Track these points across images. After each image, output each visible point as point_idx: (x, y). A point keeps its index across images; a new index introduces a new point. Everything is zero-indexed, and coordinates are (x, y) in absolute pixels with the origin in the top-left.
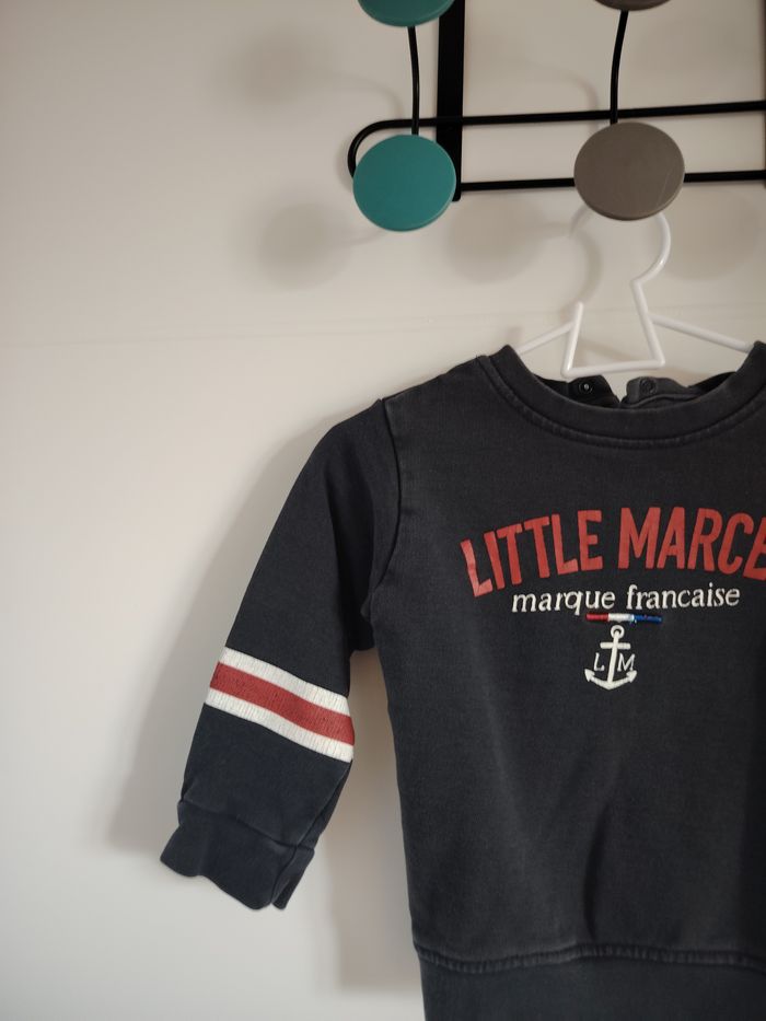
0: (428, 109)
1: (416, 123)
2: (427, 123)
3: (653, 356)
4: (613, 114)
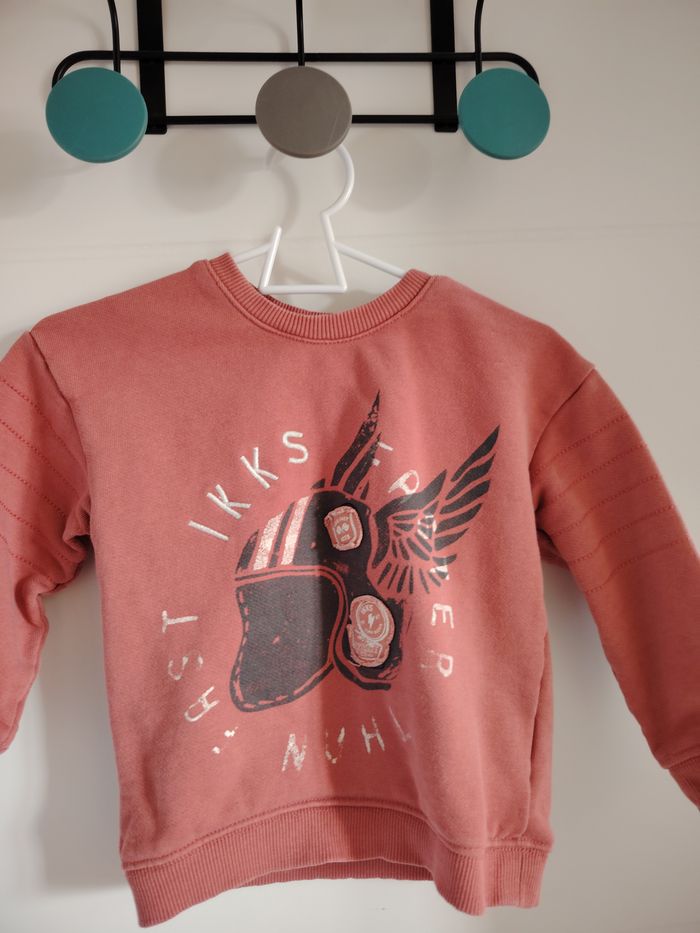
0: (129, 42)
1: (117, 56)
2: (128, 56)
3: (337, 282)
4: (301, 57)
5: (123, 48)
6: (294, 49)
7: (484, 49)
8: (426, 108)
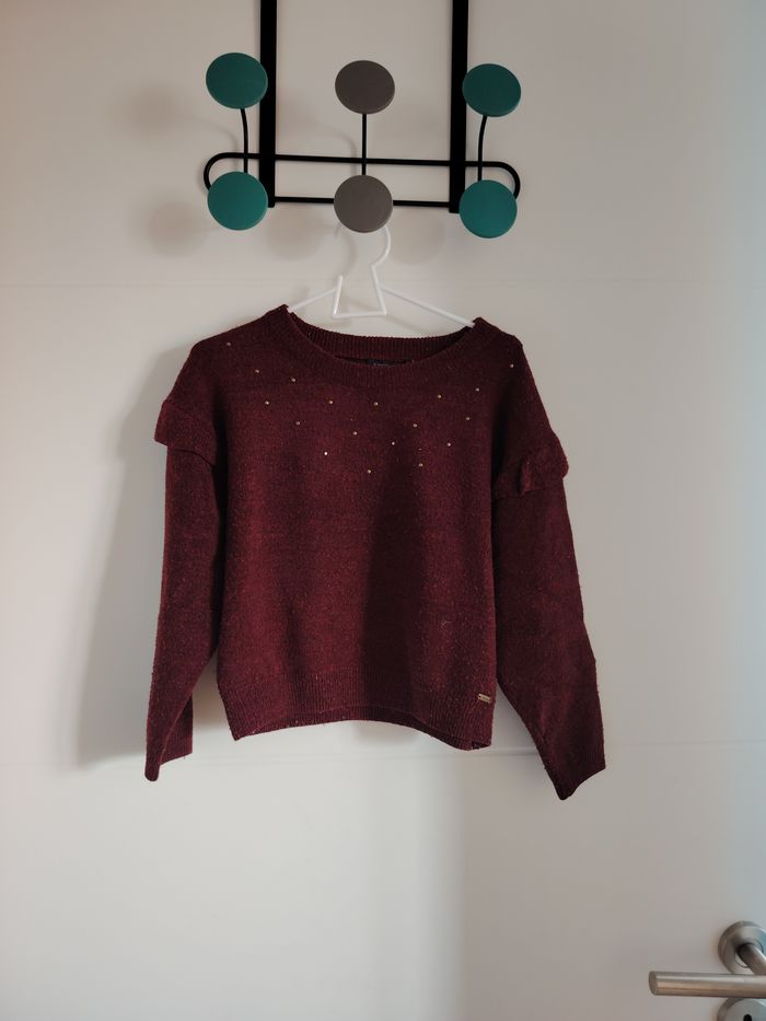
1: (246, 156)
2: (253, 156)
4: (364, 161)
5: (250, 152)
6: (360, 156)
7: (484, 159)
8: (444, 196)
